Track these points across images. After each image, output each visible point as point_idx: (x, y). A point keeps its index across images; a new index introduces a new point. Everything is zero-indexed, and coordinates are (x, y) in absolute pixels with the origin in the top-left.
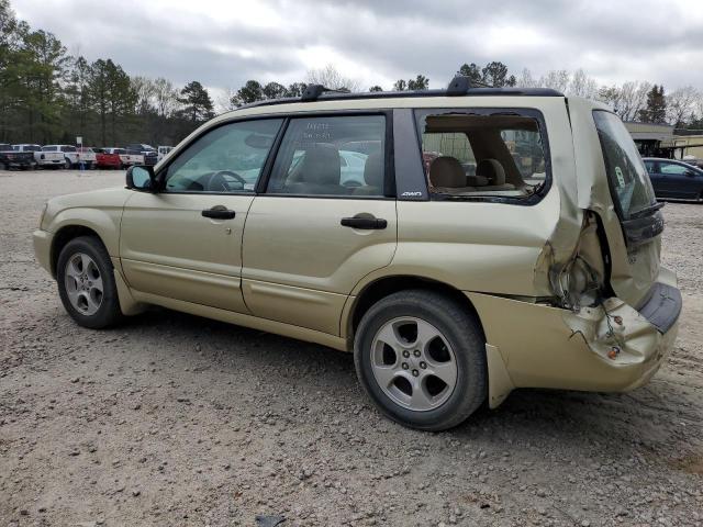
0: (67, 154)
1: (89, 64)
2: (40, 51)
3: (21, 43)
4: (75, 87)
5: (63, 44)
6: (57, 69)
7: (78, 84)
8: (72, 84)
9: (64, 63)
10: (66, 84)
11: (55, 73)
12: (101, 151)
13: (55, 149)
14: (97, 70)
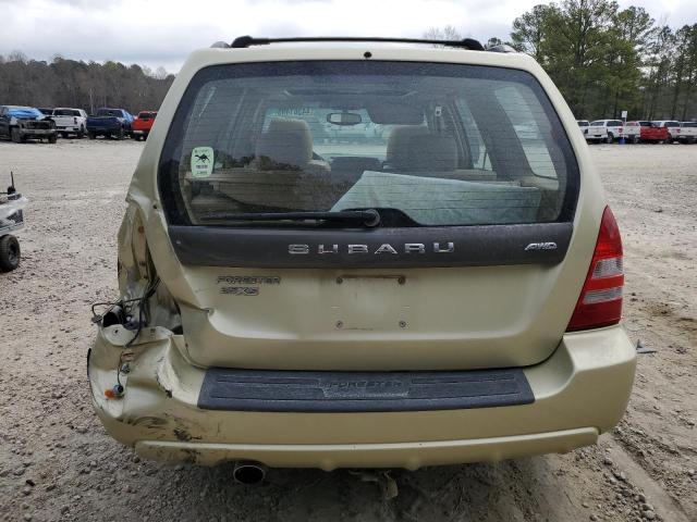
0: (611, 129)
1: (674, 33)
2: (627, 28)
3: (610, 23)
4: (654, 59)
5: (651, 17)
6: (640, 42)
7: (657, 56)
8: (653, 55)
9: (650, 35)
10: (647, 57)
11: (637, 47)
12: (650, 125)
13: (602, 124)
14: (682, 37)
